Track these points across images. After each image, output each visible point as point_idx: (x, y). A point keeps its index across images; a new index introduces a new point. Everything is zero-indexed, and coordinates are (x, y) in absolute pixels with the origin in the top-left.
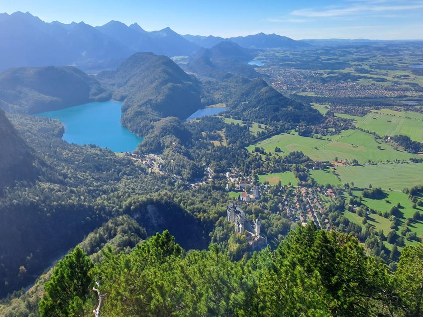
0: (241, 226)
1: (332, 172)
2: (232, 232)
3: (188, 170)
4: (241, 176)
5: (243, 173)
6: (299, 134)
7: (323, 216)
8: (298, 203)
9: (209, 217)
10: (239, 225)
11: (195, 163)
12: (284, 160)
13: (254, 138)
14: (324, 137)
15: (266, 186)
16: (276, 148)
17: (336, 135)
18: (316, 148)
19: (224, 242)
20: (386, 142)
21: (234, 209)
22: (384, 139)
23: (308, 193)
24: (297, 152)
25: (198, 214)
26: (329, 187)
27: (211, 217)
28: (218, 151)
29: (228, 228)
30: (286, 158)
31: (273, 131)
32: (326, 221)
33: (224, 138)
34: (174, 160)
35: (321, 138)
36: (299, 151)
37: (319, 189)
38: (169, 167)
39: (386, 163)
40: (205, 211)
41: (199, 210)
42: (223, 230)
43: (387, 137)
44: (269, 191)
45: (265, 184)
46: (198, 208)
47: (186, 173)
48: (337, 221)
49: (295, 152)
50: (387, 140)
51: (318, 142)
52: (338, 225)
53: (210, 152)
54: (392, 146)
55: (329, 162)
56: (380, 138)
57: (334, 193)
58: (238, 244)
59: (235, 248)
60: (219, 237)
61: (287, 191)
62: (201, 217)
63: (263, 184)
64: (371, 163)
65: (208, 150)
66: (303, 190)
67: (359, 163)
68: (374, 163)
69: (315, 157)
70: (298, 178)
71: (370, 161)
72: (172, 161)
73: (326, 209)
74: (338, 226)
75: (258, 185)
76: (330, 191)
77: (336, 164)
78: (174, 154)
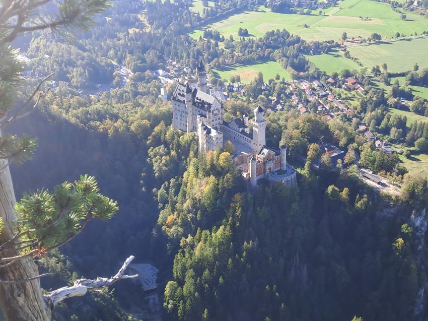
0: (214, 133)
1: (343, 55)
2: (192, 153)
3: (80, 70)
4: (185, 74)
5: (190, 70)
6: (273, 11)
7: (354, 120)
8: (300, 106)
9: (128, 129)
10: (209, 132)
11: (94, 56)
12: (257, 44)
13: (199, 19)
14: (313, 12)
15: (236, 85)
16: (241, 29)
17: (331, 8)
18: (306, 26)
19: (172, 180)
20: (412, 10)
21: (190, 96)
22: (408, 6)
23: (314, 89)
24: (278, 30)
25: (98, 123)
26: (347, 74)
27: (133, 128)
28: (136, 40)
29: (179, 146)
30: (261, 40)
31: (229, 9)
32: (362, 128)
33: (146, 23)
34: (50, 54)
35: (308, 14)
36: (281, 31)
37: (330, 80)
38: (41, 68)
39: (423, 36)
40: (115, 117)
41: (101, 117)
42: (168, 153)
43: (412, 3)
44: (243, 91)
45: (233, 81)
46: (98, 113)
47: (76, 75)
48: (383, 125)
49: (273, 31)
50: (411, 7)
51: (307, 19)
52: (386, 131)
53: (122, 42)
54: (421, 14)
55: (333, 42)
56: (401, 6)
57: (359, 83)
58: (212, 179)
59: (207, 189)
60: (160, 170)
61: (277, 88)
62: (106, 130)
63: (229, 81)
64: (401, 38)
65: (119, 39)
66: (304, 85)
67: (383, 40)
68: (406, 38)
69: (309, 38)
70: (289, 68)
71: (398, 35)
72: (47, 56)
73: (356, 109)
74: (388, 134)
75: (221, 84)
76: (350, 81)
77: (346, 43)
78: (48, 43)
